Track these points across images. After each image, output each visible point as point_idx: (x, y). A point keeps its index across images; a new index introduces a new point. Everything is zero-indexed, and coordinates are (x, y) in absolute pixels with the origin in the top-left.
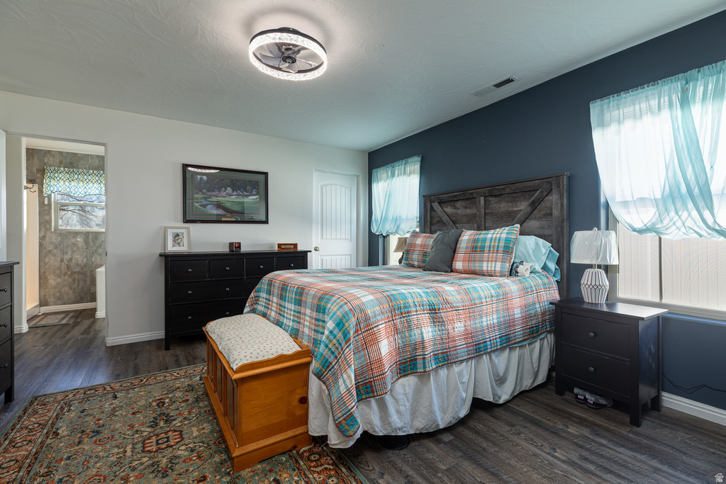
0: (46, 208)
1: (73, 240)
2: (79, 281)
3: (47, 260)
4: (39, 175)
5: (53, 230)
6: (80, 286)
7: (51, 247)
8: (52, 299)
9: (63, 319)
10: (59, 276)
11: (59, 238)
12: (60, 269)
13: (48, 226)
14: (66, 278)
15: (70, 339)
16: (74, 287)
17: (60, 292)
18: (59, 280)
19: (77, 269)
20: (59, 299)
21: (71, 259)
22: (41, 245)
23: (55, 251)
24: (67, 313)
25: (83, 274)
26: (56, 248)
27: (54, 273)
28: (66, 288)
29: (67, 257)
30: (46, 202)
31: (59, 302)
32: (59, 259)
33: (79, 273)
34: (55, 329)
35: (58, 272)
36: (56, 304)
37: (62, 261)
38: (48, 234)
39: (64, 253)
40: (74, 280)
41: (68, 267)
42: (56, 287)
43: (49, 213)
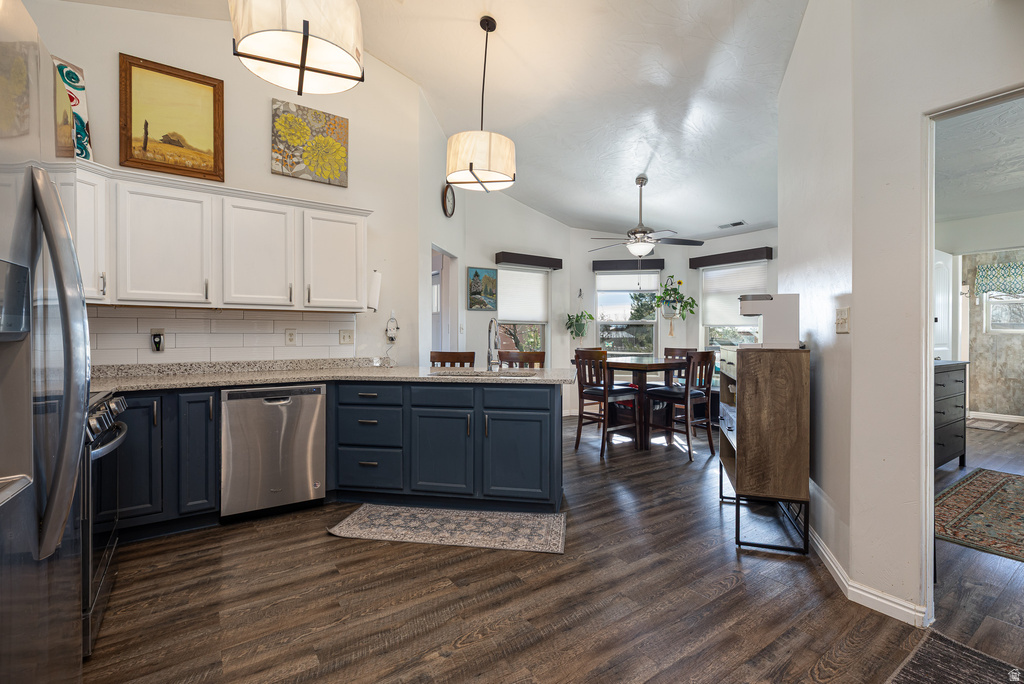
0: (978, 309)
1: (1009, 343)
2: (1014, 390)
3: (977, 364)
4: (970, 276)
5: (984, 332)
6: (1016, 396)
7: (982, 351)
8: (983, 405)
9: (996, 426)
10: (991, 382)
11: (991, 340)
12: (991, 374)
13: (979, 328)
14: (999, 384)
15: (1007, 444)
16: (1008, 395)
17: (992, 398)
18: (991, 386)
19: (1013, 376)
20: (991, 407)
21: (1005, 364)
22: (971, 348)
23: (987, 354)
24: (1000, 423)
25: (1019, 382)
26: (988, 351)
27: (985, 377)
28: (999, 396)
29: (1001, 361)
30: (977, 303)
31: (990, 409)
32: (991, 363)
33: (1015, 380)
34: (988, 433)
35: (990, 377)
36: (986, 411)
37: (994, 365)
38: (979, 336)
39: (997, 356)
40: (1009, 388)
41: (1001, 373)
42: (987, 393)
43: (981, 314)
